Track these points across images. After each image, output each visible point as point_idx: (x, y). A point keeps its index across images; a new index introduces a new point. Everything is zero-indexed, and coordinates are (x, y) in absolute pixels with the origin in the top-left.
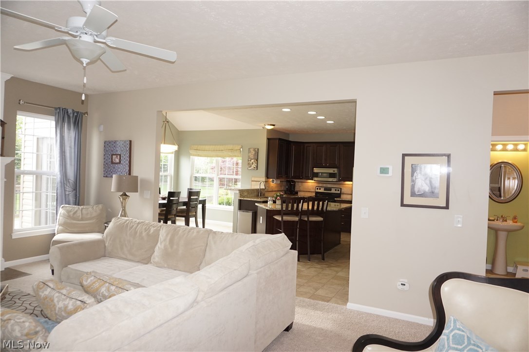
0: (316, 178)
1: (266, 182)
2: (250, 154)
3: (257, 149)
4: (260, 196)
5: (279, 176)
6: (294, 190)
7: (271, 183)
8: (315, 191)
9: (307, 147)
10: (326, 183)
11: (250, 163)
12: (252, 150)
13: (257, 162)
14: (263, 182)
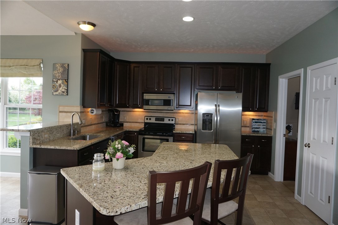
2: (56, 72)
3: (67, 65)
4: (73, 136)
5: (101, 103)
6: (119, 121)
7: (90, 114)
8: (144, 122)
9: (135, 68)
10: (158, 112)
11: (57, 85)
12: (58, 66)
13: (66, 83)
14: (77, 113)
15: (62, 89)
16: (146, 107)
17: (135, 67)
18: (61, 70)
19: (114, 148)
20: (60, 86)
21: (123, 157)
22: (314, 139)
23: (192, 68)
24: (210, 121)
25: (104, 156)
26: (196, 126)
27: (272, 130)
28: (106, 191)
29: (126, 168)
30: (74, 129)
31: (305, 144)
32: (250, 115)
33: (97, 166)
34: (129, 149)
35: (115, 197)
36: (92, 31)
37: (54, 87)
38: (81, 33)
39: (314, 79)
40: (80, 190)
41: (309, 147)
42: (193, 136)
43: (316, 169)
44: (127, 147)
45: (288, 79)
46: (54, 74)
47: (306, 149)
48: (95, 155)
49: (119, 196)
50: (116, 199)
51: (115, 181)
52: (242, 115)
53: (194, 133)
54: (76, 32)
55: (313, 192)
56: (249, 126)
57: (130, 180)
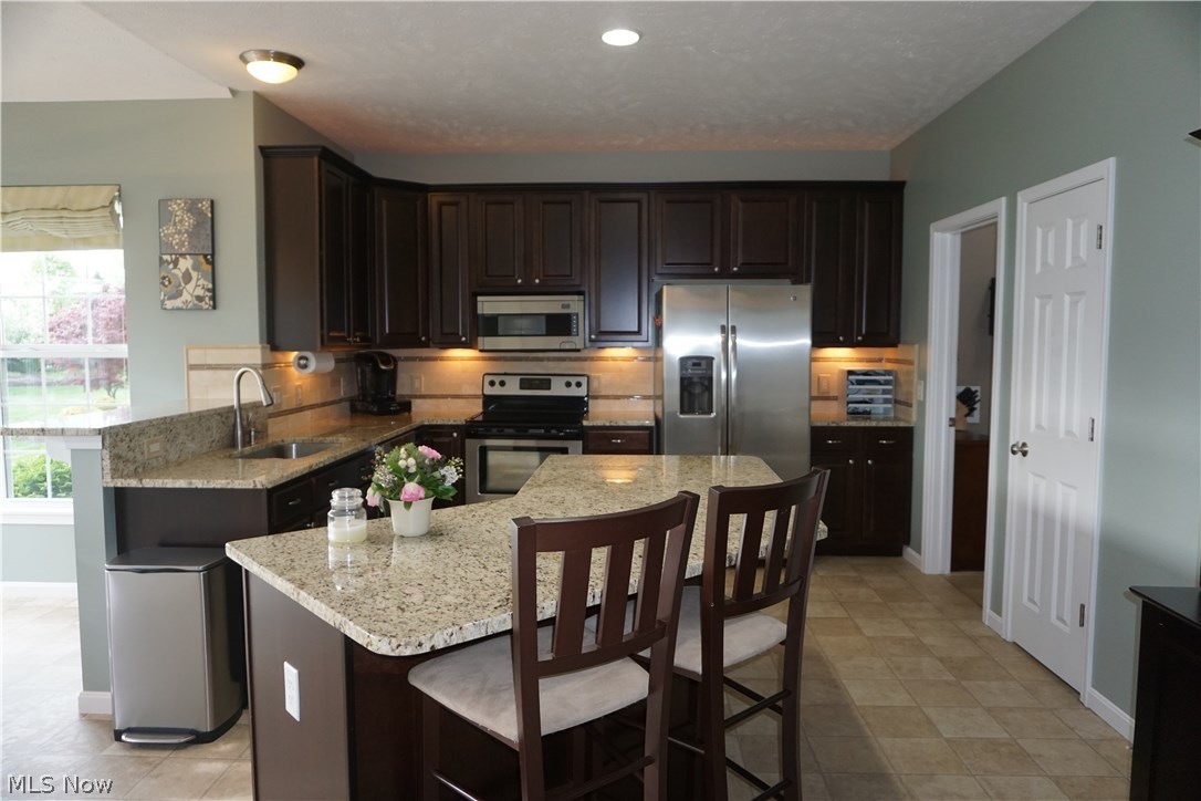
0: (487, 339)
1: (265, 366)
2: (172, 230)
3: (207, 204)
4: (244, 445)
5: (331, 334)
6: (394, 393)
7: (294, 371)
8: (481, 393)
9: (444, 208)
10: (527, 359)
11: (174, 275)
12: (177, 208)
13: (209, 267)
14: (255, 369)
15: (196, 287)
16: (487, 342)
17: (441, 204)
18: (189, 221)
19: (396, 471)
20: (187, 277)
21: (426, 497)
22: (1039, 426)
23: (639, 202)
24: (706, 383)
25: (364, 496)
26: (659, 402)
27: (910, 405)
28: (381, 594)
29: (434, 534)
30: (245, 423)
31: (1014, 446)
32: (841, 359)
33: (342, 528)
34: (443, 472)
35: (411, 609)
36: (292, 81)
37: (167, 283)
38: (252, 89)
39: (1039, 230)
40: (301, 597)
41: (1025, 454)
42: (650, 435)
43: (1046, 523)
44: (437, 465)
45: (963, 234)
46: (165, 235)
47: (1015, 460)
48: (336, 494)
49: (423, 606)
50: (414, 614)
51: (405, 569)
52: (813, 360)
53: (653, 424)
54: (234, 87)
55: (1037, 599)
56: (836, 395)
57: (451, 564)
